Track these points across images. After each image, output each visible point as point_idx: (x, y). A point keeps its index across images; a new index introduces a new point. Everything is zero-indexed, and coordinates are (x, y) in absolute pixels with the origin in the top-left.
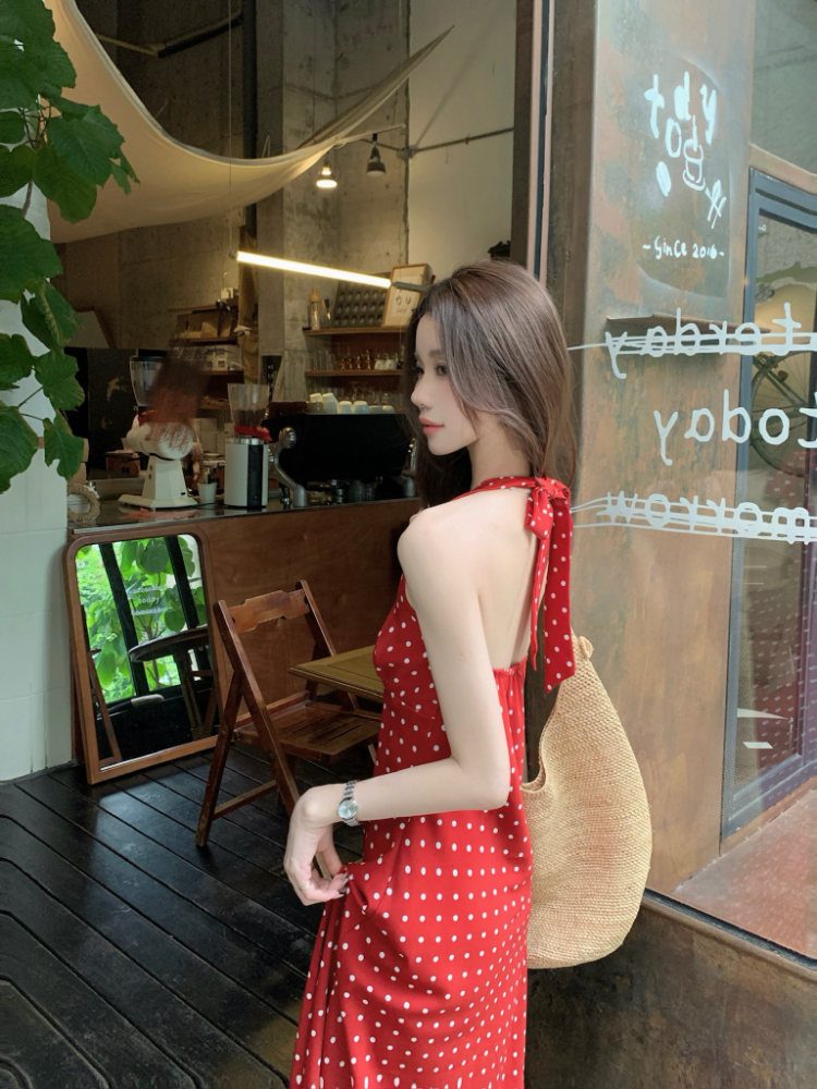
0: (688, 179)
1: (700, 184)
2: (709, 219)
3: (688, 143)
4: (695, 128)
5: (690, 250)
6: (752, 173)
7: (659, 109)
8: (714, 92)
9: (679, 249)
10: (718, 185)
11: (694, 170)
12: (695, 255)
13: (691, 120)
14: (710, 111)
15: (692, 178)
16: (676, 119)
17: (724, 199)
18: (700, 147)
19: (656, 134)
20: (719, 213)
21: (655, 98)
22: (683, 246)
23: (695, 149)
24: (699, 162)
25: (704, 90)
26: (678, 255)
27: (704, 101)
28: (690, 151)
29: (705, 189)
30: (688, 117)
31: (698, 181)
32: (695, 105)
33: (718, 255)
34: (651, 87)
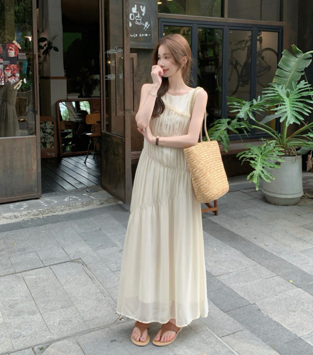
0: (137, 23)
2: (144, 29)
3: (137, 17)
4: (139, 14)
5: (138, 35)
6: (159, 19)
8: (144, 6)
9: (135, 35)
10: (147, 23)
11: (139, 21)
12: (140, 36)
14: (143, 10)
15: (139, 23)
16: (132, 13)
17: (149, 25)
18: (141, 17)
20: (148, 27)
22: (136, 35)
23: (139, 17)
24: (141, 20)
25: (141, 7)
26: (135, 36)
27: (141, 9)
28: (137, 18)
29: (143, 24)
30: (136, 12)
31: (141, 22)
32: (139, 9)
33: (148, 35)
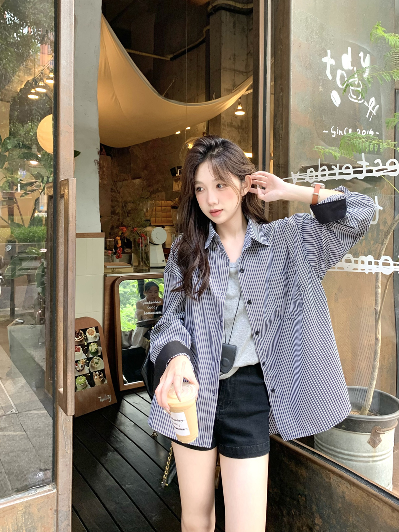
0: (352, 98)
1: (361, 100)
3: (351, 80)
4: (355, 74)
5: (355, 132)
7: (331, 66)
8: (368, 55)
9: (347, 131)
10: (372, 100)
11: (356, 93)
13: (353, 69)
14: (366, 63)
15: (355, 97)
16: (343, 70)
17: (378, 106)
18: (360, 82)
19: (330, 78)
20: (374, 113)
21: (329, 61)
22: (350, 130)
23: (356, 83)
24: (359, 89)
25: (361, 55)
26: (346, 135)
27: (362, 60)
28: (352, 84)
29: (364, 102)
30: (351, 68)
31: (359, 98)
32: (356, 61)
33: (374, 134)
34: (326, 55)
